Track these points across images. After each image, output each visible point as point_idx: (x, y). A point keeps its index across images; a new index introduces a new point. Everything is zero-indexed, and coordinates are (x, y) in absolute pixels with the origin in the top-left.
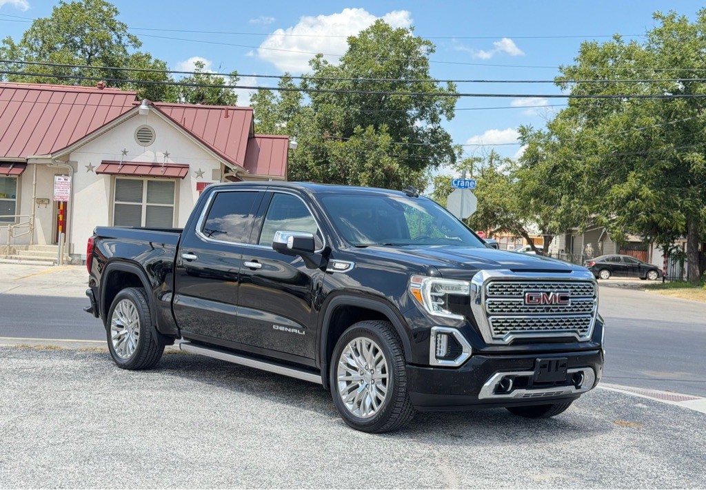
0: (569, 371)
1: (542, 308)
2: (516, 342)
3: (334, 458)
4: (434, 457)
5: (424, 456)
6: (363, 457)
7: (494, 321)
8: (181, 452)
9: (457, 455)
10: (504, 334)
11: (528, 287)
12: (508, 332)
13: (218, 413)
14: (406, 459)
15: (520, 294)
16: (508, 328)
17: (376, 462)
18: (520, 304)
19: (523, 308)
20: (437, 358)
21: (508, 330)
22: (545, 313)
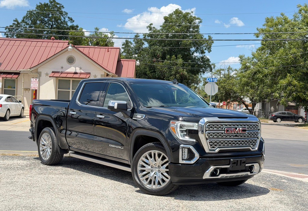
0: (247, 165)
1: (233, 135)
2: (220, 152)
3: (131, 208)
4: (179, 207)
5: (175, 206)
6: (145, 207)
7: (210, 142)
8: (57, 205)
9: (191, 205)
10: (215, 148)
11: (226, 126)
12: (217, 147)
13: (82, 185)
14: (166, 208)
15: (222, 129)
16: (217, 145)
17: (151, 210)
18: (223, 134)
19: (224, 135)
20: (183, 159)
21: (217, 146)
22: (235, 138)
